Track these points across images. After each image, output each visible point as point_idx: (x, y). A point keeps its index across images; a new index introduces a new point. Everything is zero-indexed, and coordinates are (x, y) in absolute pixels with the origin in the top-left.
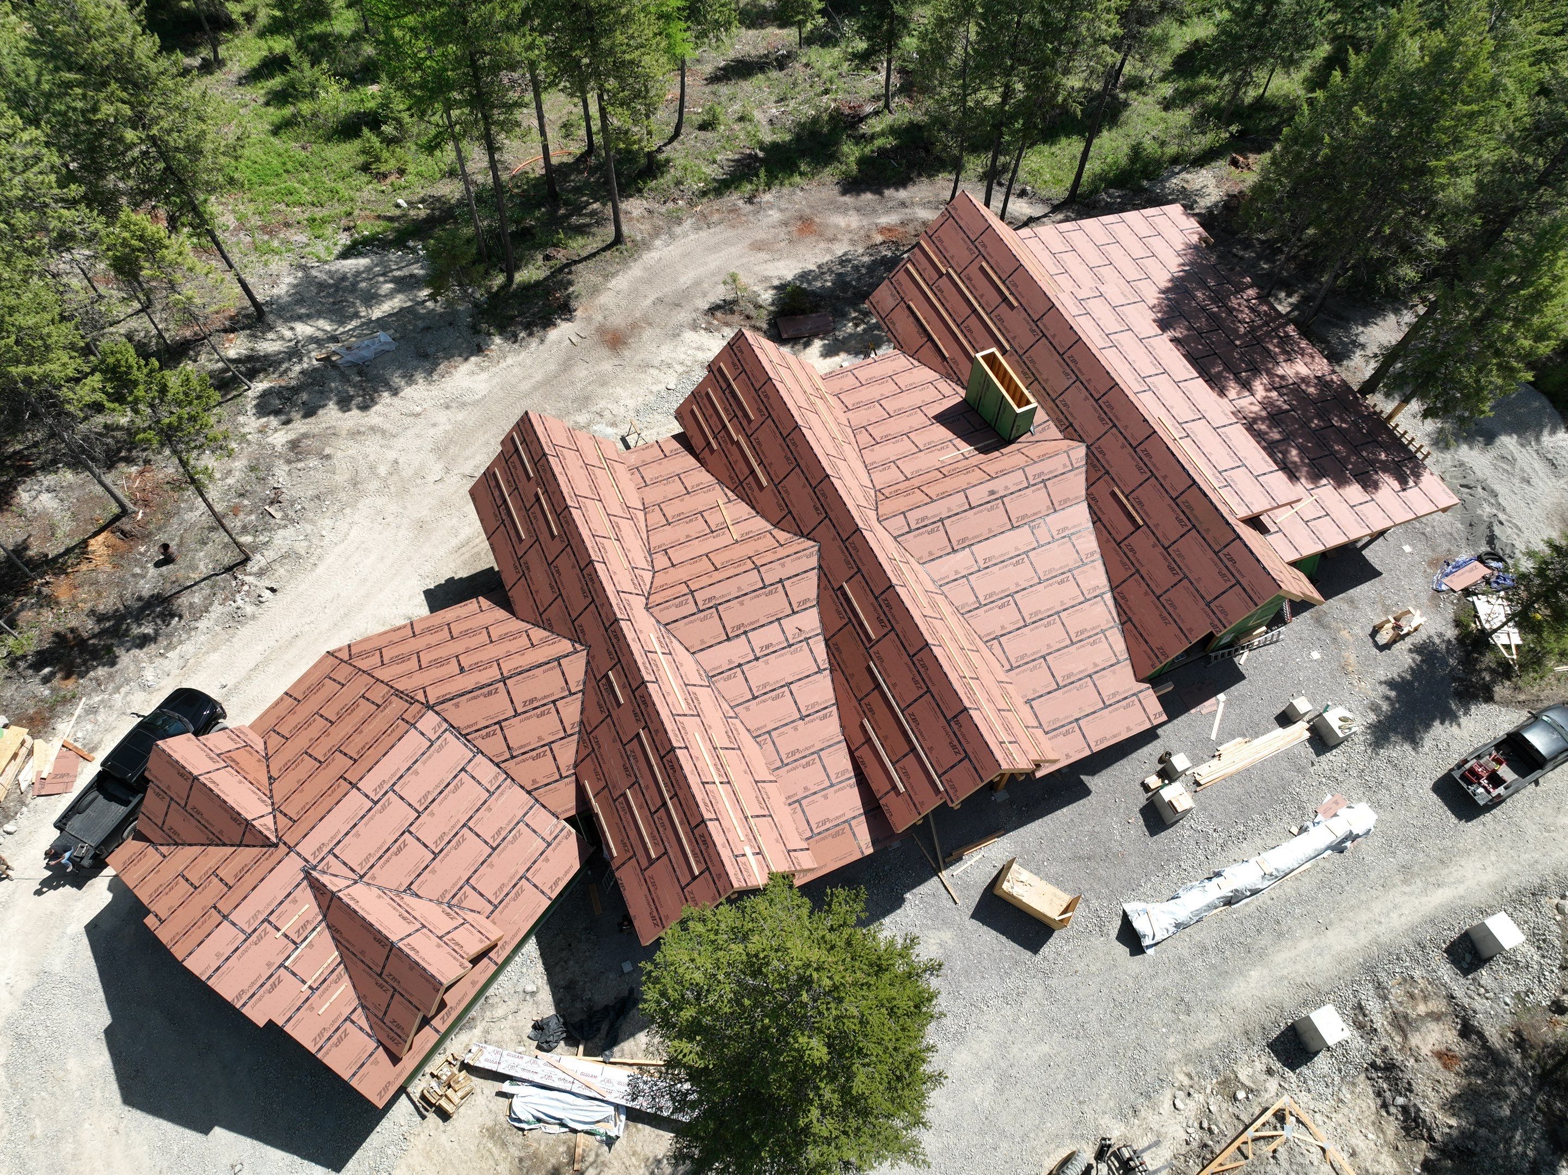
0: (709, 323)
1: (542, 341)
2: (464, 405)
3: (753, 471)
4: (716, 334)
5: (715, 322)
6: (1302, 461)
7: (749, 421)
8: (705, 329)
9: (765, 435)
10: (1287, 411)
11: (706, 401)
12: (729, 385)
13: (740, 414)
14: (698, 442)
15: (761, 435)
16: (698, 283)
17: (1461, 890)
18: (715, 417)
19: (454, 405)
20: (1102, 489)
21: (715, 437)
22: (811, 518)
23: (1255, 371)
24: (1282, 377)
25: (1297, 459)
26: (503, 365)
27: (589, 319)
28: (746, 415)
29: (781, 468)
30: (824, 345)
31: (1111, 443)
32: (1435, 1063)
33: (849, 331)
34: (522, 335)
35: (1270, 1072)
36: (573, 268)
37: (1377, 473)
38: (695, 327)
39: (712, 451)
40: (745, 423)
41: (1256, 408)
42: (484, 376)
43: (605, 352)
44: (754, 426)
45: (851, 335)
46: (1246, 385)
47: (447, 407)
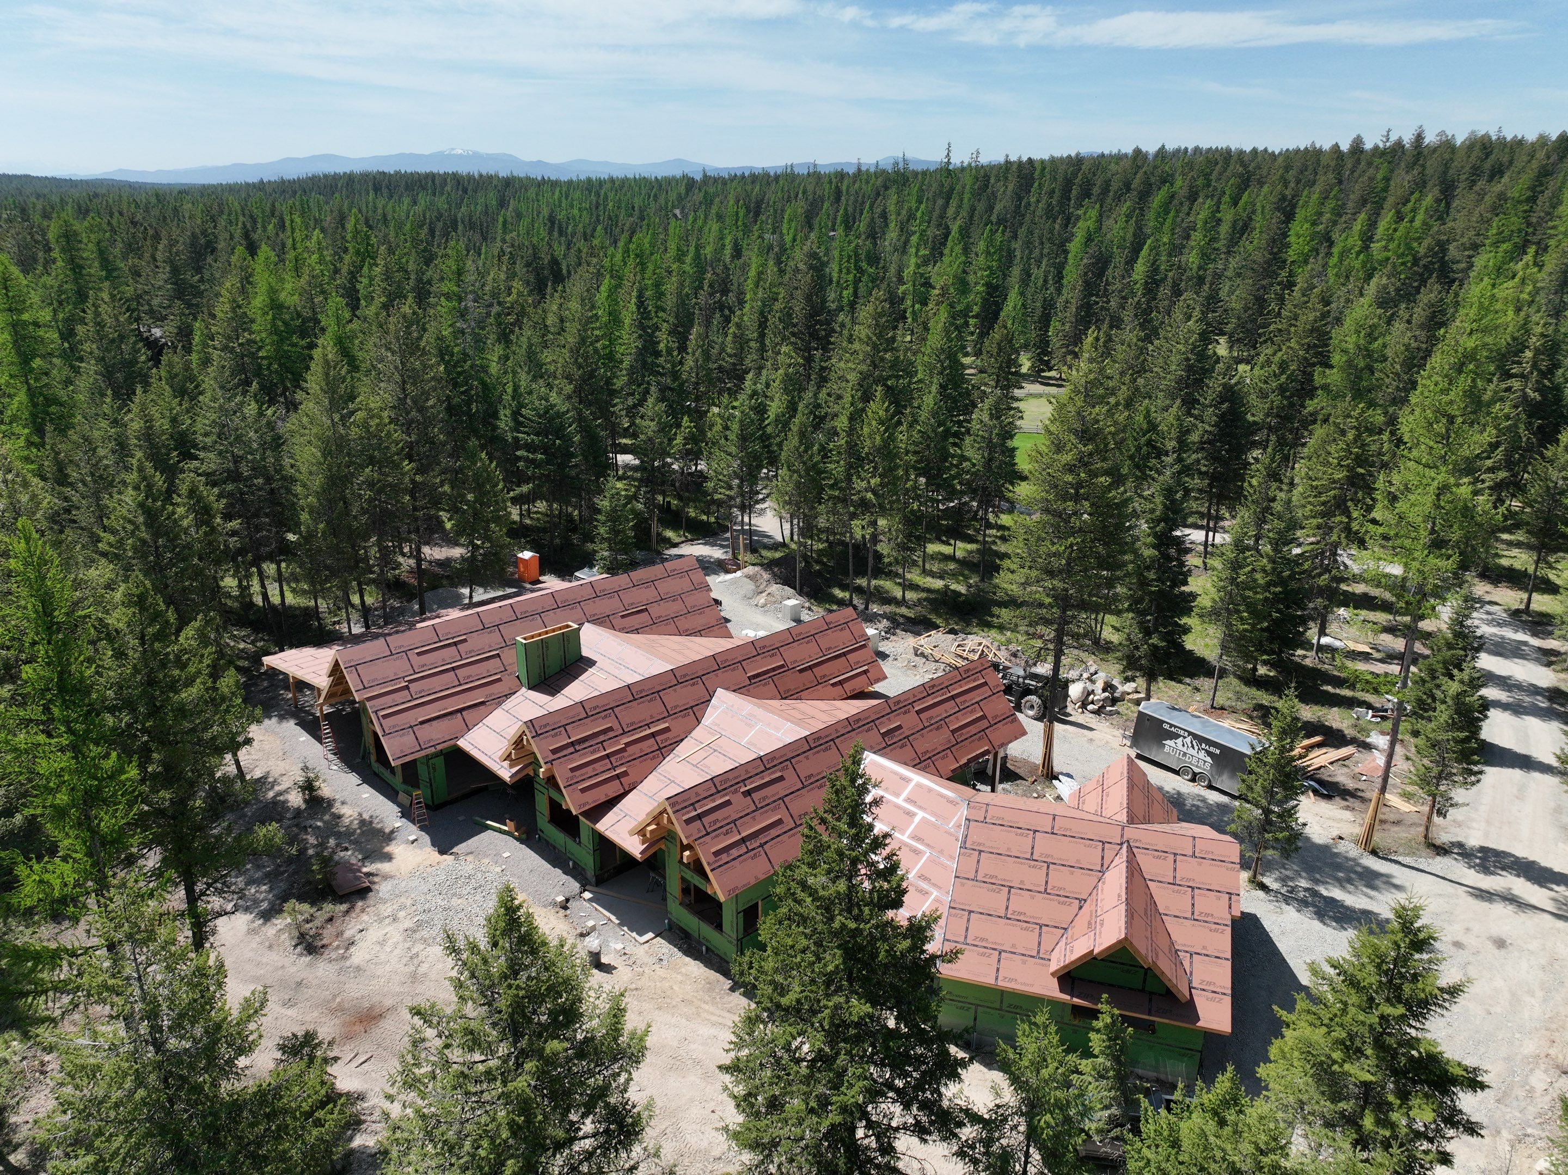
3: (653, 735)
7: (610, 729)
9: (627, 716)
11: (577, 773)
12: (572, 744)
13: (602, 738)
14: (612, 789)
15: (625, 720)
18: (596, 765)
20: (617, 621)
21: (614, 768)
22: (699, 690)
28: (604, 732)
29: (656, 708)
31: (590, 608)
39: (625, 774)
40: (611, 734)
43: (385, 1022)
44: (616, 725)
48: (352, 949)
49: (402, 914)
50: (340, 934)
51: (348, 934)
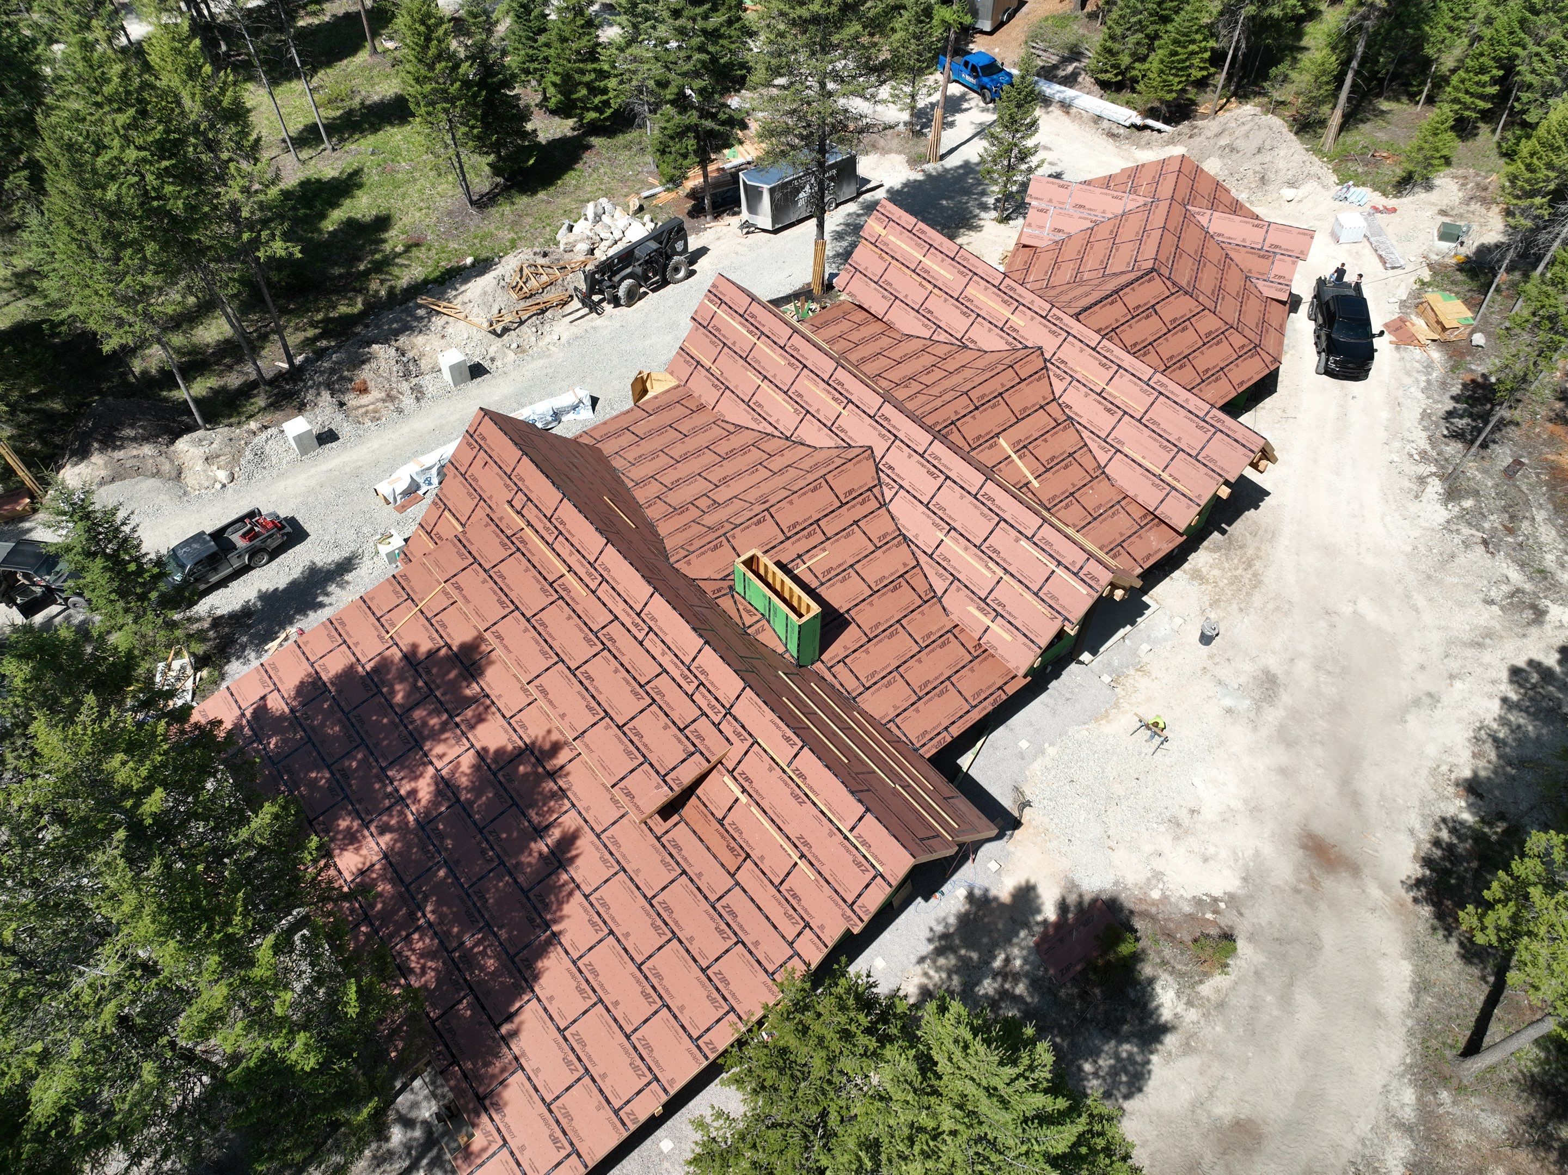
0: (1215, 912)
1: (1412, 832)
2: (1417, 702)
4: (1198, 893)
5: (1209, 916)
6: (391, 687)
8: (1215, 900)
10: (391, 765)
16: (1285, 999)
17: (313, 471)
19: (1426, 700)
23: (426, 822)
24: (383, 830)
25: (398, 687)
26: (1424, 772)
27: (1385, 887)
30: (1038, 911)
32: (371, 385)
33: (1016, 951)
34: (1445, 835)
35: (493, 360)
36: (1486, 989)
37: (292, 710)
38: (1231, 899)
41: (439, 749)
42: (1432, 750)
43: (1318, 828)
45: (1008, 941)
46: (445, 786)
47: (1430, 695)
48: (1217, 893)
49: (1148, 848)
50: (1191, 917)
51: (1187, 909)
